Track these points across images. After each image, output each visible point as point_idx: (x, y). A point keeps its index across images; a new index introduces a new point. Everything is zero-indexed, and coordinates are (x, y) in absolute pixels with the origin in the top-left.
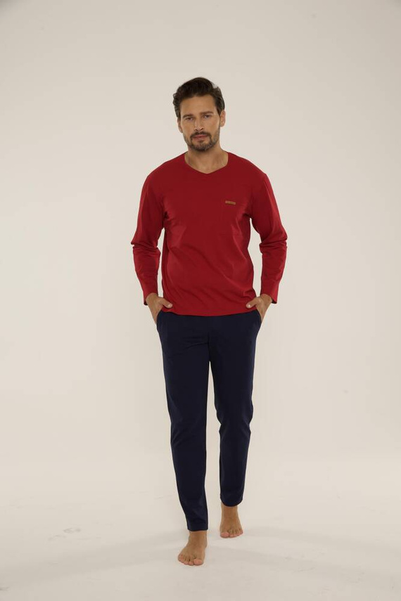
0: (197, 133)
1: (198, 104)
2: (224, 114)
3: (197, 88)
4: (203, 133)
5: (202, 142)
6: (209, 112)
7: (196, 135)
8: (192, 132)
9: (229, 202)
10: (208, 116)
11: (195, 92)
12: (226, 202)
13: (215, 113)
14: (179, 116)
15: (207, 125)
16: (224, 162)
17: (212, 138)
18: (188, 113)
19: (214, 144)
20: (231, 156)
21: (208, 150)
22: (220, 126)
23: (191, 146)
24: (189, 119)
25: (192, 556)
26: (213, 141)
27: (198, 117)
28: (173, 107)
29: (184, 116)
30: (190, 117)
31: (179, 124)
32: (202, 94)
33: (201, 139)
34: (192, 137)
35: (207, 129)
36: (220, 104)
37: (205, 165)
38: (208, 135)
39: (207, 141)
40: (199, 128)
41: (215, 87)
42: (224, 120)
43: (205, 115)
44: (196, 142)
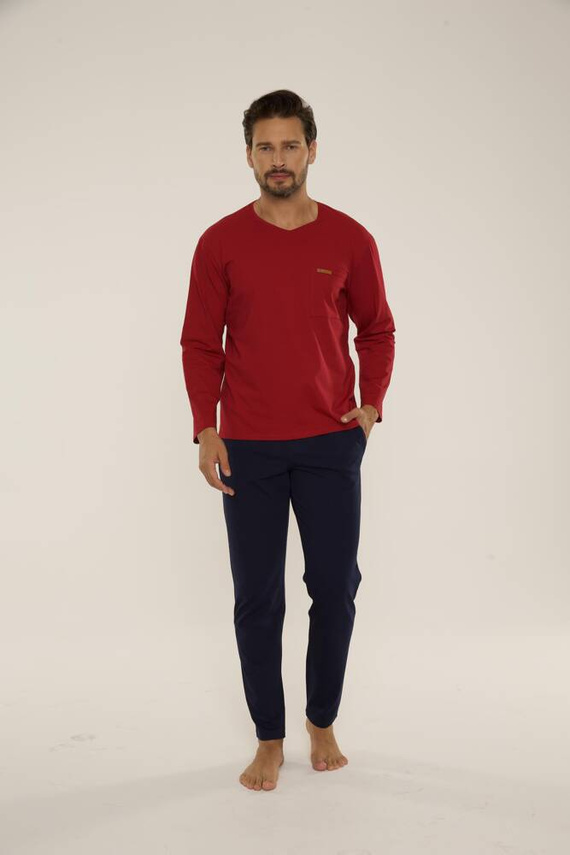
0: (274, 171)
1: (278, 129)
2: (315, 144)
3: (280, 105)
4: (283, 171)
5: (281, 184)
6: (294, 142)
7: (274, 172)
8: (268, 168)
9: (323, 271)
10: (292, 147)
11: (277, 111)
12: (319, 270)
13: (303, 144)
14: (249, 143)
15: (290, 161)
16: (312, 216)
17: (296, 180)
18: (264, 141)
19: (298, 187)
20: (323, 208)
21: (289, 195)
22: (308, 163)
23: (265, 188)
24: (265, 149)
25: (260, 777)
26: (298, 183)
27: (278, 147)
28: (242, 129)
29: (258, 145)
30: (266, 147)
31: (249, 155)
32: (287, 114)
33: (281, 179)
34: (267, 175)
35: (290, 165)
36: (310, 131)
37: (285, 219)
38: (291, 174)
39: (288, 183)
40: (279, 163)
41: (305, 106)
42: (314, 155)
43: (289, 145)
44: (272, 183)
